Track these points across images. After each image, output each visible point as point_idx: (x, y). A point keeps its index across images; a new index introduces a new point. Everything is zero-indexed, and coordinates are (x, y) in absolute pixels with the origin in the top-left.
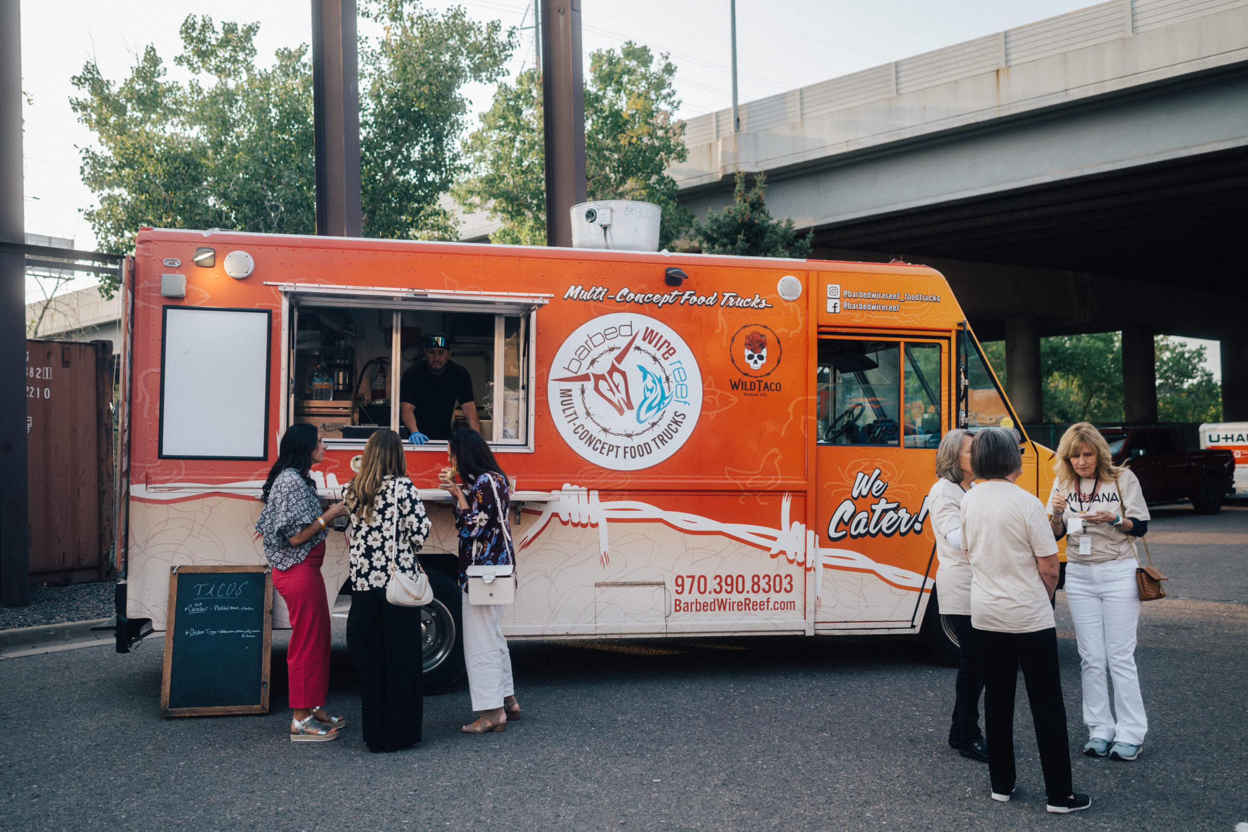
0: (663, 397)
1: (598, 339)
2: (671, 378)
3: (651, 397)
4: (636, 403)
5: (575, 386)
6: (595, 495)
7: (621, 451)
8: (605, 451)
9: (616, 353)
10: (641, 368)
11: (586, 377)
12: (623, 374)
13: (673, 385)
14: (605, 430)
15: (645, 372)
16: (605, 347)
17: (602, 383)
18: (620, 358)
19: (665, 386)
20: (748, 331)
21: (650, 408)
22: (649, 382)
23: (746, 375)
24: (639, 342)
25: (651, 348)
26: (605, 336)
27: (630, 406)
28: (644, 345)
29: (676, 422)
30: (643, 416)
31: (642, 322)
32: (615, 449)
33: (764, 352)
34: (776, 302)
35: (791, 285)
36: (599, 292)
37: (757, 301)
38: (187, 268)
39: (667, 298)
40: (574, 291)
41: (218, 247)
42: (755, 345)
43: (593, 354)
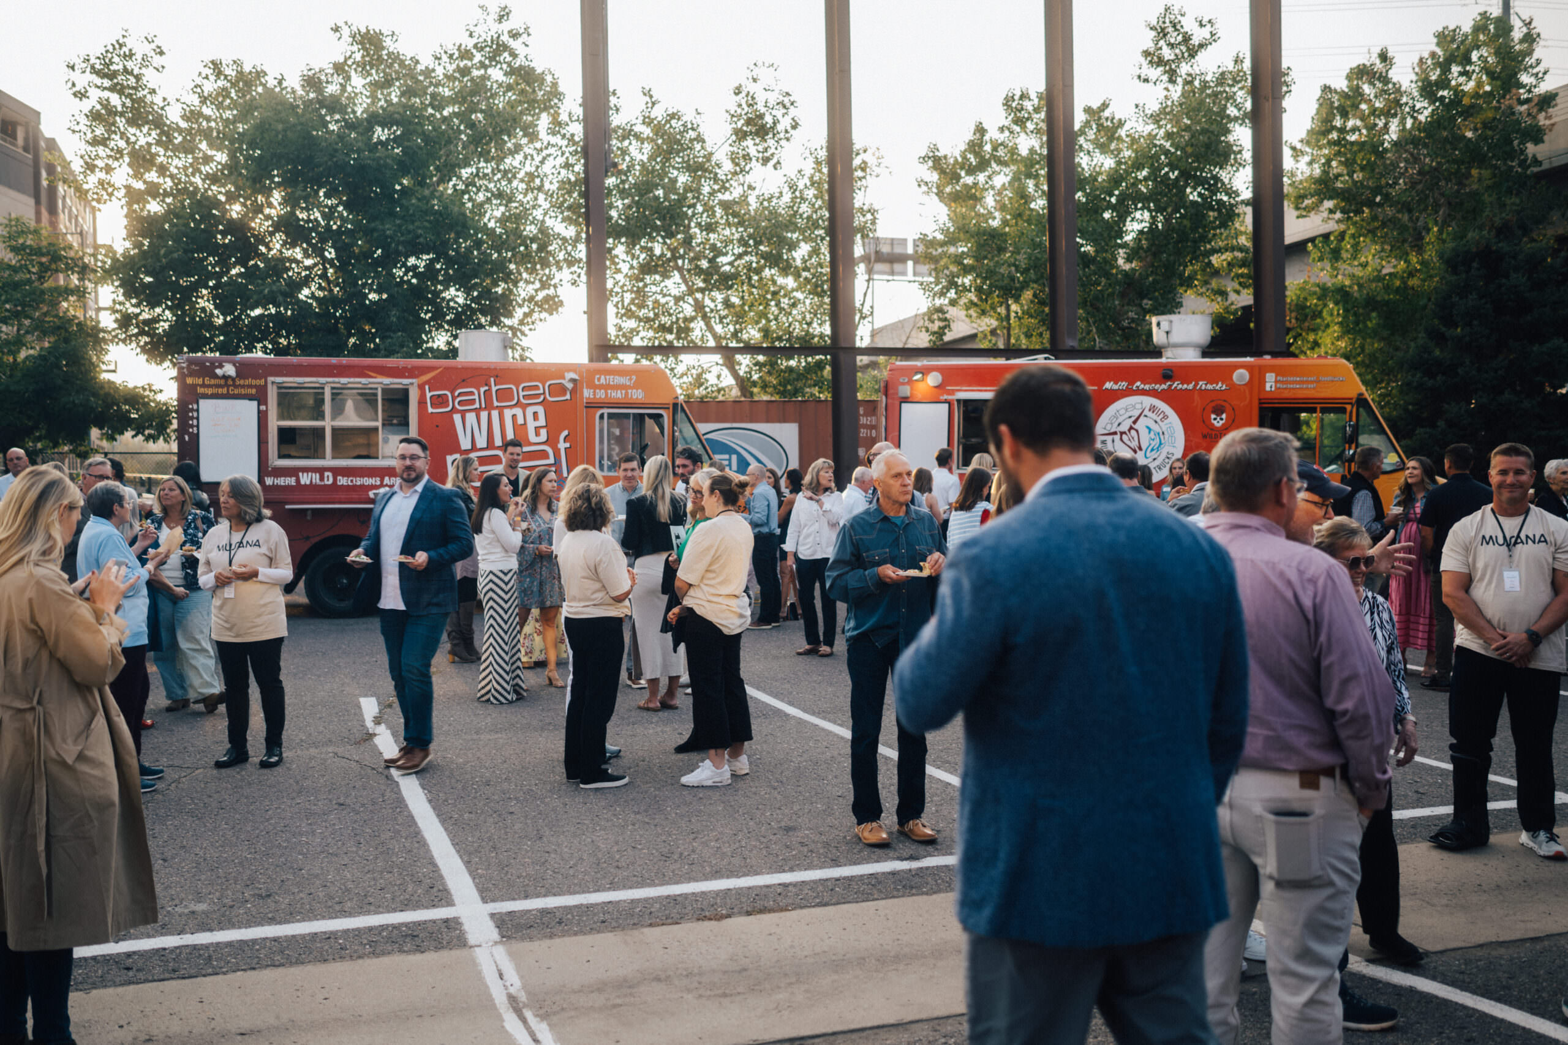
0: (1161, 444)
1: (1122, 412)
2: (1166, 433)
3: (1153, 443)
4: (1144, 447)
5: (1109, 438)
9: (1133, 419)
10: (1148, 427)
11: (1115, 433)
12: (1137, 431)
13: (1166, 436)
15: (1150, 430)
16: (1126, 416)
17: (1124, 437)
18: (1135, 422)
19: (1162, 437)
20: (1213, 404)
21: (1152, 450)
22: (1152, 435)
23: (1212, 429)
24: (1146, 412)
26: (1126, 410)
27: (1140, 449)
28: (1150, 414)
29: (1168, 458)
30: (1148, 454)
31: (1148, 401)
33: (1224, 416)
34: (1232, 386)
35: (1241, 376)
36: (1123, 385)
37: (1220, 386)
38: (910, 382)
39: (1164, 387)
40: (1108, 385)
41: (925, 371)
42: (1218, 411)
43: (1120, 420)
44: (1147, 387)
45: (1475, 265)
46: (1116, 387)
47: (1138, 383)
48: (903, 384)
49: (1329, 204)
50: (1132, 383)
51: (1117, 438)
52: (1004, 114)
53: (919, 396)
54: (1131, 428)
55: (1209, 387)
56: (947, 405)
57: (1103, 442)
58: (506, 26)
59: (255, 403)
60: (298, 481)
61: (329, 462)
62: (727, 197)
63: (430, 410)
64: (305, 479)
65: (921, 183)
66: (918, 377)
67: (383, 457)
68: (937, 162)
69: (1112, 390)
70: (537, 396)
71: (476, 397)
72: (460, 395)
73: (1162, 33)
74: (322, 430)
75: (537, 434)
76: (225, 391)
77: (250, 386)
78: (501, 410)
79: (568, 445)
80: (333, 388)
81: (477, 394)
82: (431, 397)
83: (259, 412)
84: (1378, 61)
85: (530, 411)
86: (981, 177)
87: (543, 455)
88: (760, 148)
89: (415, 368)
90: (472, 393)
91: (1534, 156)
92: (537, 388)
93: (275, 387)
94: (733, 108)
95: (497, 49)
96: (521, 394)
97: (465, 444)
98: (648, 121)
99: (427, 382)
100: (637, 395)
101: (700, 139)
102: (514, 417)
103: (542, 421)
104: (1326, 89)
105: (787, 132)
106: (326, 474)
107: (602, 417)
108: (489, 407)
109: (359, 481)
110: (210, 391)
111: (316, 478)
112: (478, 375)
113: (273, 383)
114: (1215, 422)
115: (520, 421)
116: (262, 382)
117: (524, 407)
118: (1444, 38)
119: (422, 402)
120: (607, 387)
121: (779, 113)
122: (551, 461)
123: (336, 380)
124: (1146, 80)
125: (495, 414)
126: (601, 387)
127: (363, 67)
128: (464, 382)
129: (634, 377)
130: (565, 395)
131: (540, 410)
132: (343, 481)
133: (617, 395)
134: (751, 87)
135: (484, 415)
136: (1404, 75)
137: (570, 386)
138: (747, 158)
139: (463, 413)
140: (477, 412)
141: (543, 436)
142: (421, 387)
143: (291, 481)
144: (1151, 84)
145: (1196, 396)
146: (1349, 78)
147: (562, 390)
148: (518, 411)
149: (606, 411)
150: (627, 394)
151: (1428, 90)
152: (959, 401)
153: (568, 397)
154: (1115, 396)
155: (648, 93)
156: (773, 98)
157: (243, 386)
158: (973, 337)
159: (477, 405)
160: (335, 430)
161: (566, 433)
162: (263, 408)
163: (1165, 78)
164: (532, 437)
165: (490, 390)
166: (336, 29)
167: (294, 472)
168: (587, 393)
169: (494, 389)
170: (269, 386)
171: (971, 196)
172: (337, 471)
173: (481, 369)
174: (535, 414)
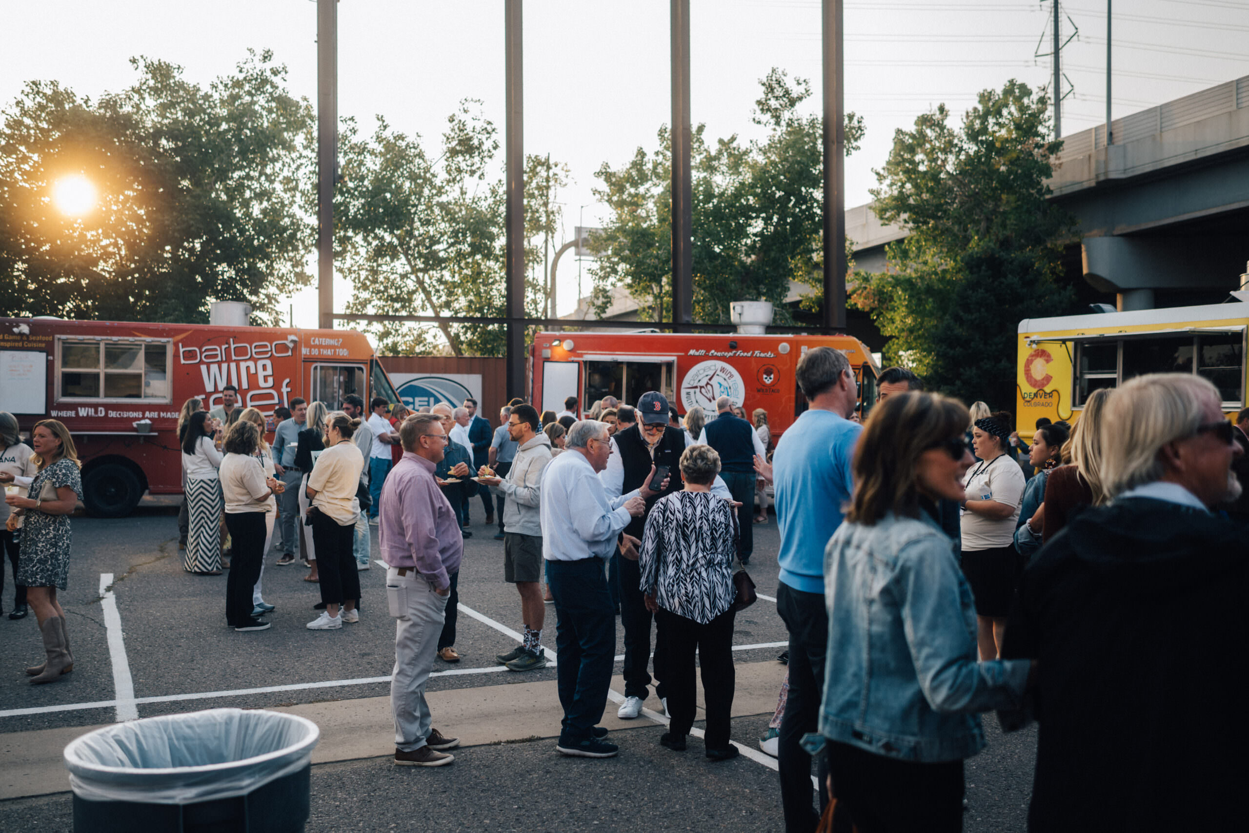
1: (701, 372)
2: (732, 387)
4: (716, 398)
5: (692, 391)
7: (710, 417)
9: (709, 377)
10: (719, 383)
11: (696, 387)
12: (712, 386)
13: (732, 390)
14: (704, 409)
15: (721, 385)
16: (704, 375)
17: (703, 389)
18: (710, 379)
19: (729, 391)
20: (765, 367)
22: (722, 390)
23: (764, 386)
24: (718, 372)
25: (723, 375)
26: (704, 370)
27: (714, 399)
31: (720, 364)
32: (708, 416)
33: (772, 376)
34: (778, 354)
35: (784, 347)
36: (702, 352)
37: (770, 354)
38: (551, 347)
39: (731, 354)
40: (692, 352)
41: (561, 339)
42: (769, 373)
43: (700, 377)
44: (719, 354)
45: (984, 268)
46: (697, 354)
47: (713, 351)
48: (546, 348)
49: (905, 216)
50: (708, 351)
51: (698, 390)
52: (659, 142)
53: (557, 358)
54: (708, 384)
55: (762, 355)
56: (576, 365)
57: (688, 393)
58: (268, 66)
59: (44, 355)
60: (77, 413)
61: (102, 400)
62: (444, 199)
63: (183, 362)
64: (83, 412)
65: (595, 192)
66: (556, 343)
67: (146, 397)
68: (608, 176)
69: (694, 356)
70: (266, 352)
71: (219, 352)
72: (206, 350)
73: (770, 89)
74: (96, 376)
75: (266, 381)
76: (20, 344)
77: (40, 341)
78: (238, 363)
79: (289, 389)
80: (106, 344)
81: (220, 351)
82: (184, 352)
83: (47, 361)
84: (938, 113)
85: (260, 364)
86: (642, 190)
87: (271, 397)
88: (469, 163)
89: (171, 330)
90: (215, 350)
91: (1048, 186)
92: (266, 346)
93: (61, 343)
94: (448, 132)
95: (261, 83)
96: (254, 351)
97: (209, 388)
98: (380, 140)
99: (181, 341)
100: (343, 353)
101: (420, 155)
102: (248, 368)
103: (269, 371)
104: (899, 131)
105: (489, 151)
106: (100, 409)
107: (316, 368)
108: (229, 360)
109: (125, 415)
110: (8, 345)
111: (91, 412)
112: (222, 336)
113: (59, 339)
114: (766, 381)
115: (253, 371)
116: (51, 338)
117: (255, 361)
118: (985, 97)
119: (176, 356)
120: (320, 347)
121: (484, 137)
122: (276, 401)
123: (109, 338)
124: (759, 122)
125: (233, 366)
126: (315, 346)
127: (156, 92)
128: (209, 341)
129: (341, 340)
130: (287, 351)
131: (268, 363)
132: (113, 414)
133: (328, 353)
134: (463, 117)
135: (224, 366)
136: (955, 124)
137: (291, 345)
138: (459, 170)
139: (208, 365)
140: (219, 364)
141: (271, 381)
142: (176, 345)
143: (72, 414)
144: (762, 125)
145: (753, 362)
146: (916, 124)
147: (285, 348)
148: (251, 364)
149: (319, 365)
150: (335, 352)
151: (973, 135)
152: (585, 362)
153: (290, 353)
154: (697, 360)
155: (380, 118)
156: (479, 125)
157: (35, 341)
158: (634, 313)
159: (219, 359)
160: (108, 377)
161: (287, 380)
162: (51, 358)
163: (773, 121)
164: (262, 383)
165: (229, 347)
166: (134, 61)
167: (74, 407)
168: (304, 351)
169: (233, 346)
170: (56, 341)
171: (635, 203)
172: (108, 407)
173: (223, 332)
174: (264, 367)
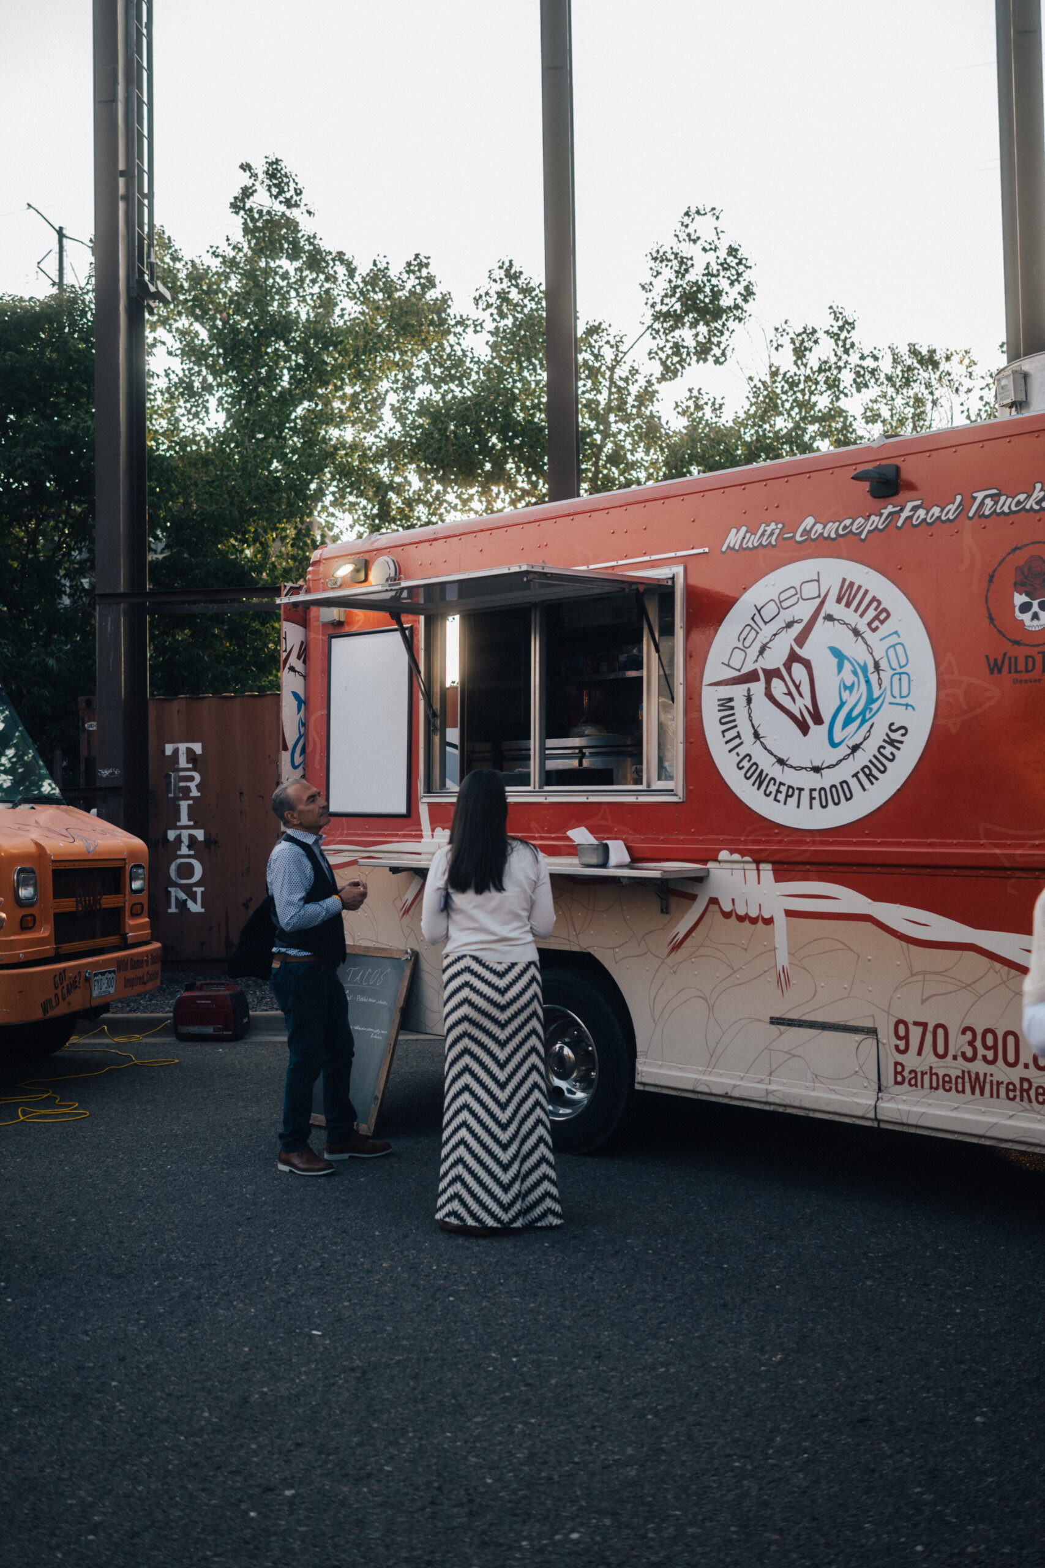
0: (871, 700)
2: (883, 664)
3: (851, 699)
5: (738, 692)
6: (767, 869)
7: (805, 796)
8: (781, 797)
9: (797, 629)
10: (836, 652)
11: (752, 677)
12: (807, 664)
13: (886, 676)
14: (781, 762)
15: (841, 657)
16: (779, 623)
18: (801, 639)
19: (874, 678)
21: (849, 720)
22: (848, 677)
23: (1016, 643)
25: (849, 615)
26: (780, 604)
27: (818, 720)
28: (840, 611)
29: (892, 742)
30: (838, 735)
31: (835, 571)
32: (797, 792)
36: (771, 532)
39: (876, 521)
40: (734, 538)
42: (1035, 580)
43: (764, 637)
44: (831, 530)
47: (810, 521)
50: (791, 523)
51: (758, 688)
54: (793, 657)
57: (726, 704)
69: (745, 550)
114: (1026, 617)
145: (967, 540)
154: (753, 566)
